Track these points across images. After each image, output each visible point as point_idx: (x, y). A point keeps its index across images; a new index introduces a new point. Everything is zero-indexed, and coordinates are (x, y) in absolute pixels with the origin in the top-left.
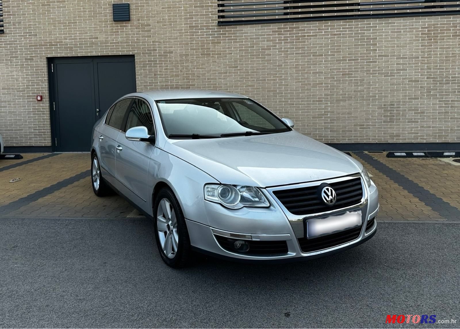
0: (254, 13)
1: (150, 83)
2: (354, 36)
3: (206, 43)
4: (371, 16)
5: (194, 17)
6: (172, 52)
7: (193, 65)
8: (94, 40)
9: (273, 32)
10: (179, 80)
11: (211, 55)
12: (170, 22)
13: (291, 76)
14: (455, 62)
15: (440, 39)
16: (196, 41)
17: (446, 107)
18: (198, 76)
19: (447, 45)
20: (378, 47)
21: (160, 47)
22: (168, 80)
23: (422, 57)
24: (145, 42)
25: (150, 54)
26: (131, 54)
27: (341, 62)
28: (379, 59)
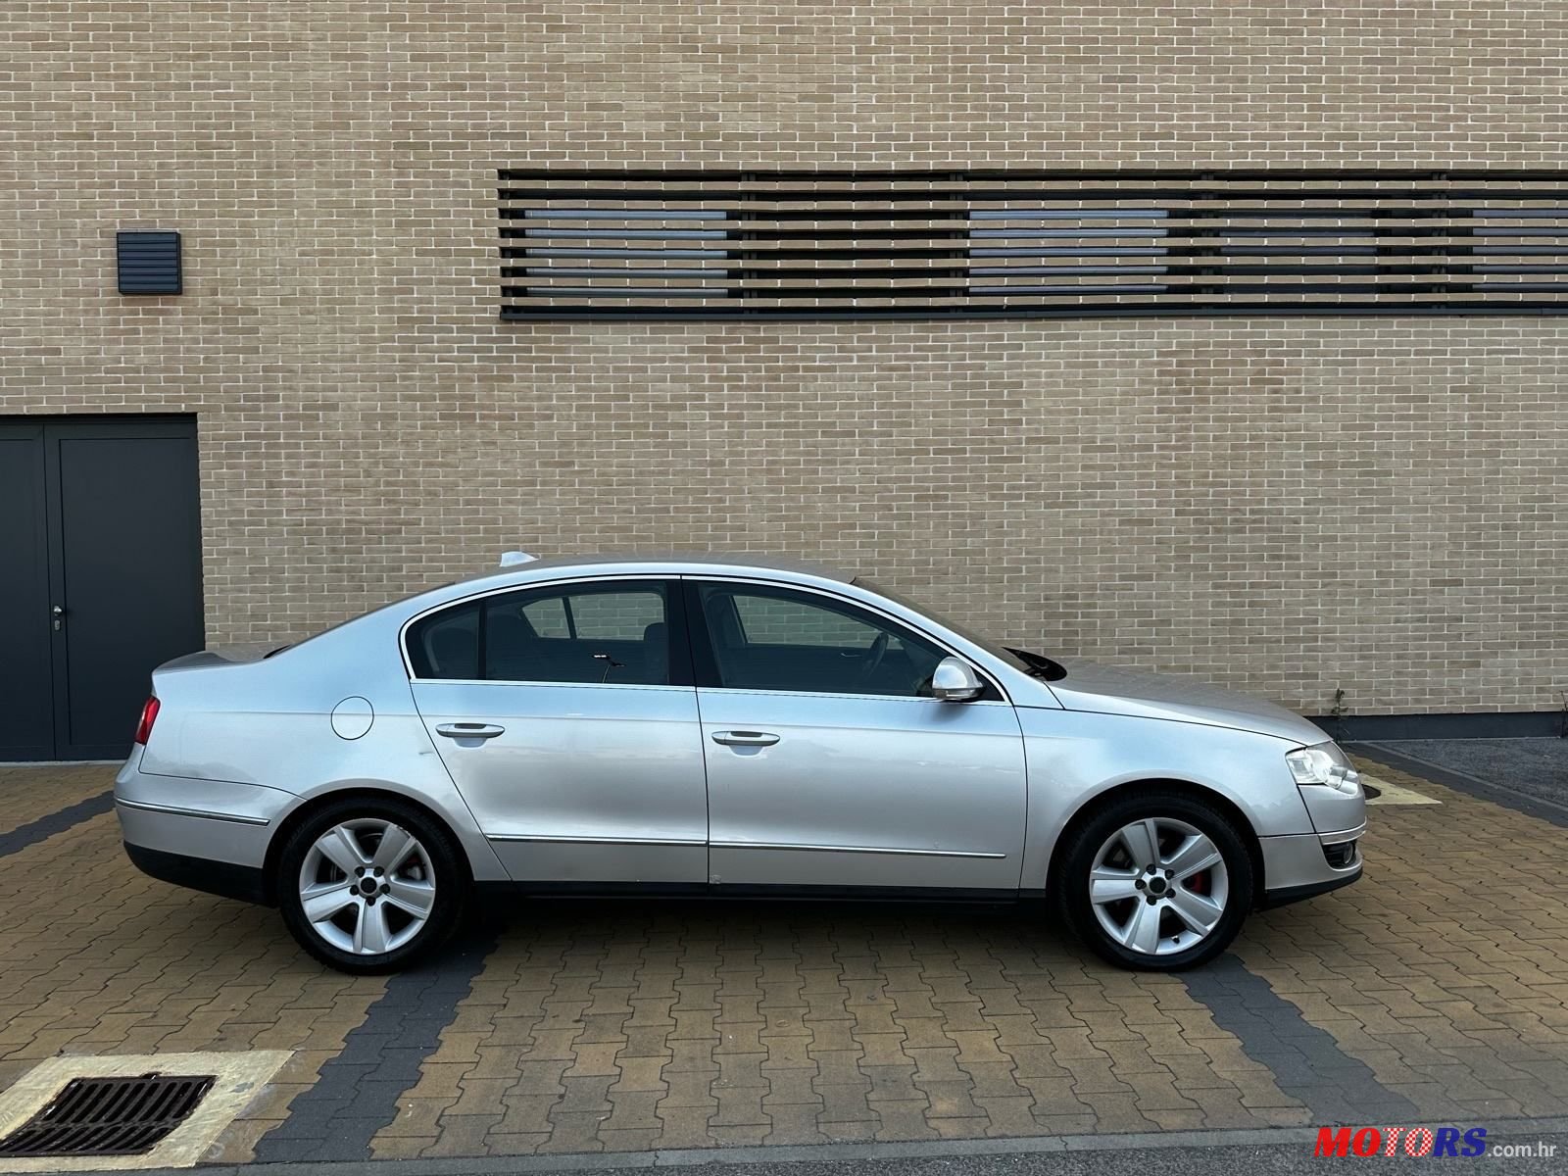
0: (628, 284)
1: (251, 513)
2: (953, 376)
3: (459, 379)
4: (1003, 311)
5: (415, 287)
6: (334, 407)
7: (414, 454)
8: (43, 357)
9: (692, 350)
10: (359, 503)
11: (478, 421)
12: (329, 301)
13: (753, 498)
14: (1260, 464)
15: (1215, 392)
16: (422, 369)
17: (1235, 605)
18: (429, 493)
19: (1235, 410)
20: (1026, 413)
21: (290, 388)
22: (320, 503)
23: (1161, 448)
24: (237, 370)
25: (252, 413)
26: (183, 408)
27: (913, 458)
28: (1028, 451)
